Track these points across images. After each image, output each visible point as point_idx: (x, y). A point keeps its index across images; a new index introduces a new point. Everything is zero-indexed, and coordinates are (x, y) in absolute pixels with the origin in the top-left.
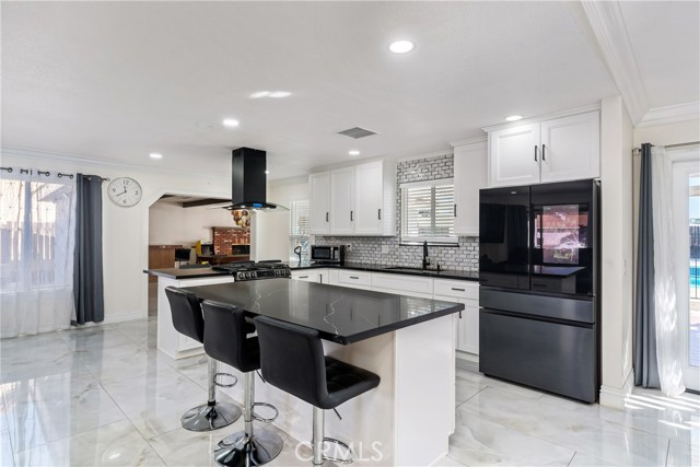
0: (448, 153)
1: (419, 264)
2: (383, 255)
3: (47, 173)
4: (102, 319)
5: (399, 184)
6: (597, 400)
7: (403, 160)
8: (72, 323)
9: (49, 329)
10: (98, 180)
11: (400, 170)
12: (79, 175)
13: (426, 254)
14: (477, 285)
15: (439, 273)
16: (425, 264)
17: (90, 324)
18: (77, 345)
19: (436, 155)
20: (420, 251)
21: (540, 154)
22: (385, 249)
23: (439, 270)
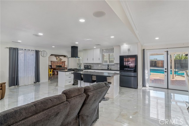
0: (112, 48)
1: (107, 68)
2: (99, 67)
3: (29, 50)
4: (40, 82)
5: (102, 53)
6: (137, 88)
7: (103, 49)
8: (34, 82)
9: (30, 84)
10: (39, 51)
11: (103, 50)
12: (36, 50)
13: (108, 66)
14: (119, 72)
15: (111, 70)
16: (108, 68)
17: (37, 83)
18: (36, 87)
19: (110, 48)
20: (107, 66)
21: (129, 50)
22: (100, 66)
23: (111, 69)
